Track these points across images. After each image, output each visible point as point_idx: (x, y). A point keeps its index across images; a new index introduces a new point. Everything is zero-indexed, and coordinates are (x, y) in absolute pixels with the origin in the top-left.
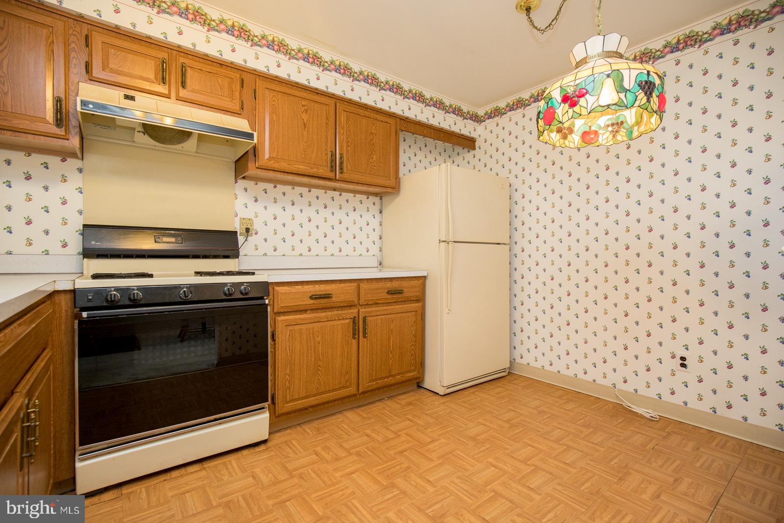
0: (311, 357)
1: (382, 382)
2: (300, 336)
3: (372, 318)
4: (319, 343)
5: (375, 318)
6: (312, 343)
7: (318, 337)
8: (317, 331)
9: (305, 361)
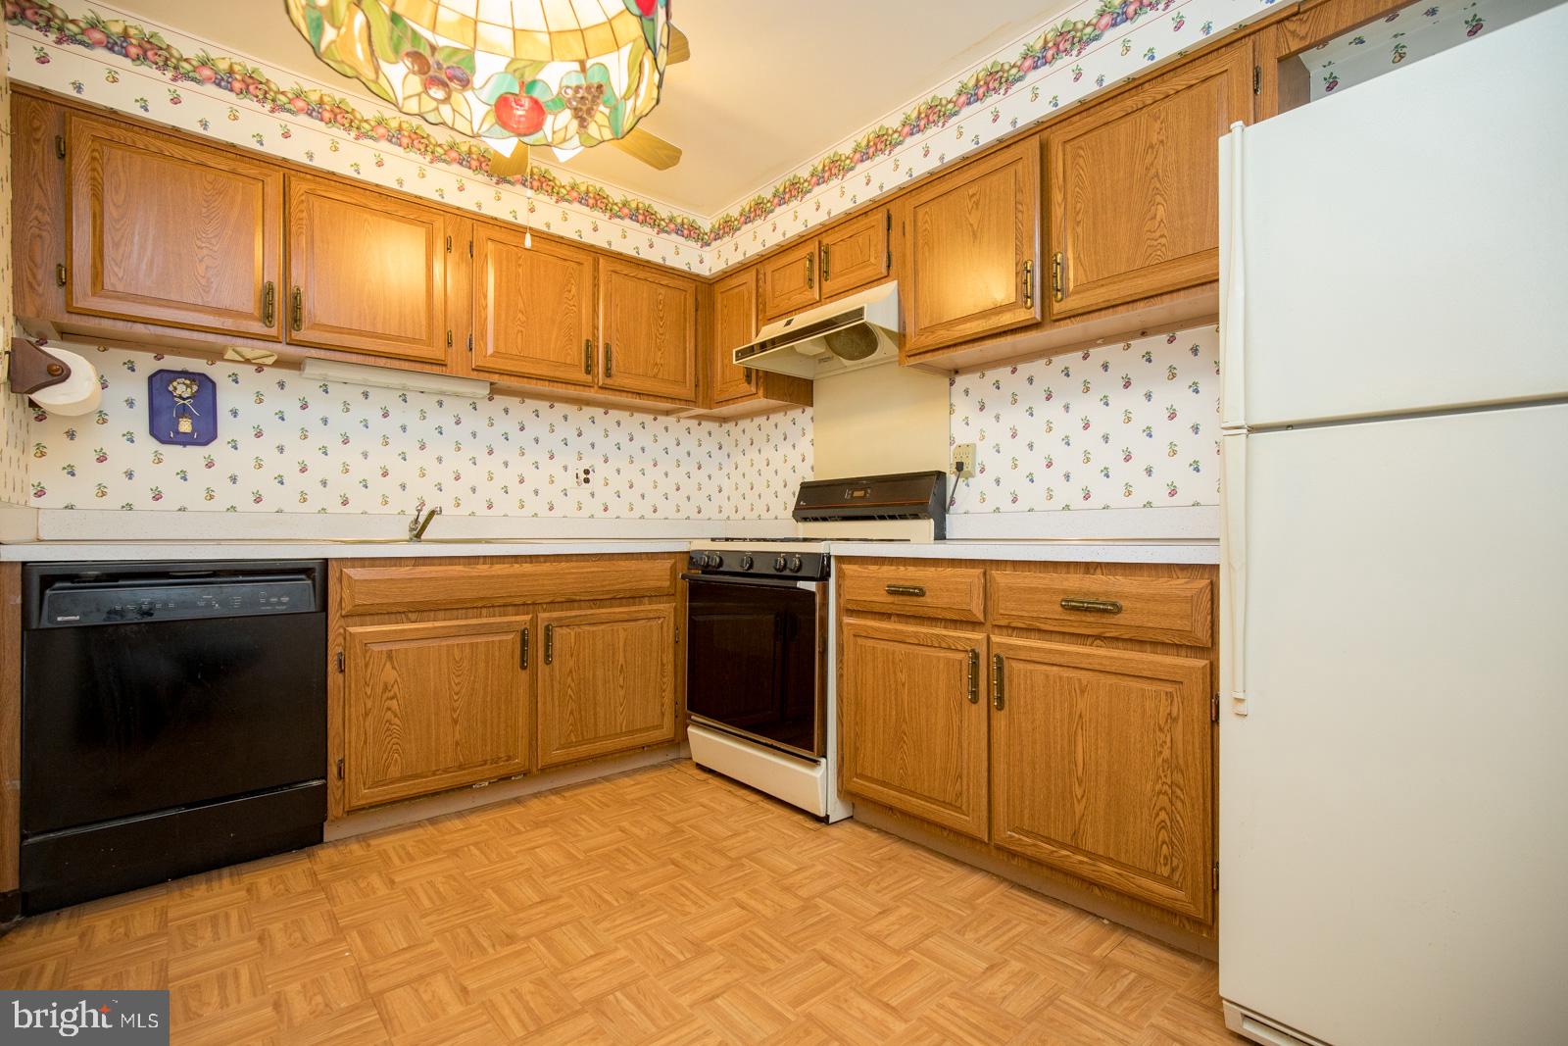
0: (891, 708)
1: (1053, 852)
2: (874, 661)
3: (1021, 665)
4: (903, 685)
5: (1030, 667)
6: (892, 682)
7: (901, 672)
8: (901, 661)
9: (882, 713)
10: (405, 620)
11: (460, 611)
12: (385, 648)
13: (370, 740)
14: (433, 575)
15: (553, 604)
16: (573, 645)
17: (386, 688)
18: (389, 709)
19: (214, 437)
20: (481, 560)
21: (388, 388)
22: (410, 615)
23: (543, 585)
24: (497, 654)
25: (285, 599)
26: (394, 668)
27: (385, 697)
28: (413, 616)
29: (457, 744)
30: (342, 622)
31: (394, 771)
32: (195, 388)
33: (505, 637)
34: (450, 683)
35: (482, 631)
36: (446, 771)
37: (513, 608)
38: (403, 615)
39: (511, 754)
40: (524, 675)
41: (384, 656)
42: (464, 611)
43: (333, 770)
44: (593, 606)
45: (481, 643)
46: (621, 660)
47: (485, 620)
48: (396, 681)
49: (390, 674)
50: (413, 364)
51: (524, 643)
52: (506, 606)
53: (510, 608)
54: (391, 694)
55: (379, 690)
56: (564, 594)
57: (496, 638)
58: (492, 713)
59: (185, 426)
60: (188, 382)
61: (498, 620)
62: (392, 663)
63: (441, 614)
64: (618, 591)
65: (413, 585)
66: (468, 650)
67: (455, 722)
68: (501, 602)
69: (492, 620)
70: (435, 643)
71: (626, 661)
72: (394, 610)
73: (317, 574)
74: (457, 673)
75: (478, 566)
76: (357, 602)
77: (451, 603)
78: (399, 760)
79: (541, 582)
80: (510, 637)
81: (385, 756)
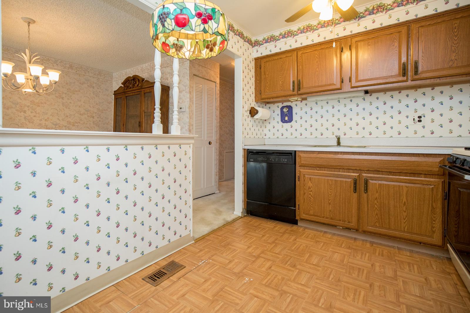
10: (315, 169)
11: (332, 169)
12: (309, 176)
13: (305, 201)
14: (323, 157)
15: (369, 171)
16: (377, 188)
17: (309, 188)
18: (310, 194)
19: (292, 120)
20: (340, 153)
21: (332, 99)
22: (317, 168)
23: (363, 163)
24: (344, 185)
25: (286, 160)
26: (311, 183)
27: (309, 190)
28: (318, 169)
29: (330, 211)
30: (299, 168)
31: (311, 212)
32: (288, 109)
33: (347, 180)
34: (328, 191)
35: (339, 176)
36: (327, 218)
37: (352, 170)
38: (315, 168)
39: (350, 221)
40: (355, 195)
41: (309, 179)
42: (334, 169)
43: (297, 206)
44: (389, 174)
45: (339, 180)
46: (404, 200)
47: (340, 173)
48: (312, 187)
49: (310, 184)
50: (331, 92)
51: (355, 183)
52: (349, 169)
53: (351, 170)
54: (311, 190)
55: (307, 188)
56: (374, 168)
57: (344, 180)
58: (342, 204)
59: (286, 118)
60: (286, 108)
61: (345, 174)
62: (311, 181)
63: (326, 169)
64: (403, 169)
65: (316, 159)
66: (334, 182)
67: (330, 204)
68: (346, 168)
69: (343, 173)
70: (324, 178)
71: (407, 200)
72: (312, 166)
73: (293, 154)
74: (330, 189)
75: (338, 155)
76: (302, 163)
77: (329, 166)
78: (313, 210)
79: (362, 162)
80: (350, 180)
81: (309, 207)
